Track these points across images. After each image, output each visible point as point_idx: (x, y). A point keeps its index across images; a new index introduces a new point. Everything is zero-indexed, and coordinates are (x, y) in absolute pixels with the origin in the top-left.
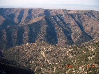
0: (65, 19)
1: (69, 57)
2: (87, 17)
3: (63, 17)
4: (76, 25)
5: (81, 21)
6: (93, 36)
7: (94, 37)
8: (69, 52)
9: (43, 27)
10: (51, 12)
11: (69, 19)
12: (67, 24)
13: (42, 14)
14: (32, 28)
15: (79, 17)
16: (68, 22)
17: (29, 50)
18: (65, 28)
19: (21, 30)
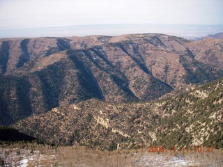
0: (108, 55)
1: (163, 117)
2: (152, 48)
3: (103, 52)
4: (133, 66)
5: (140, 56)
6: (171, 84)
7: (175, 85)
8: (160, 108)
9: (69, 75)
10: (71, 42)
11: (116, 53)
12: (114, 64)
13: (54, 48)
14: (45, 78)
15: (136, 49)
16: (116, 61)
17: (64, 121)
18: (113, 73)
19: (23, 85)
